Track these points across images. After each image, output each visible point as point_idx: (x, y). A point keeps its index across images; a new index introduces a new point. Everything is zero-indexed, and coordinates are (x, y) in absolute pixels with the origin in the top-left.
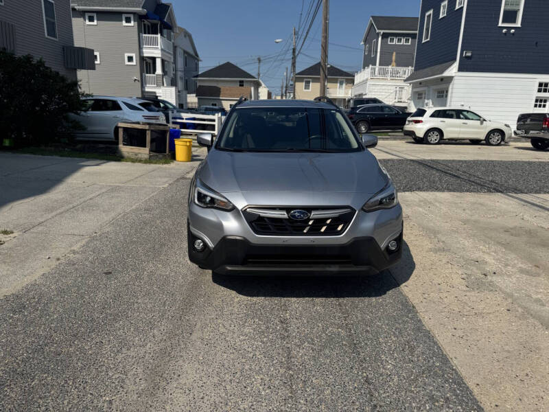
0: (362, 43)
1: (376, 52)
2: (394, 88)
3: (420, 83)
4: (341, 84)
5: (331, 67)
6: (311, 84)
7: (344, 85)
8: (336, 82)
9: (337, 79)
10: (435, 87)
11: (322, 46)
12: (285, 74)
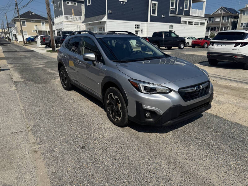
0: (52, 3)
1: (62, 8)
2: (76, 26)
3: (90, 24)
4: (43, 23)
5: (35, 14)
6: (26, 23)
7: (45, 24)
8: (40, 23)
9: (40, 21)
10: (97, 26)
11: (46, 3)
12: (5, 17)
